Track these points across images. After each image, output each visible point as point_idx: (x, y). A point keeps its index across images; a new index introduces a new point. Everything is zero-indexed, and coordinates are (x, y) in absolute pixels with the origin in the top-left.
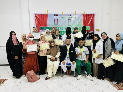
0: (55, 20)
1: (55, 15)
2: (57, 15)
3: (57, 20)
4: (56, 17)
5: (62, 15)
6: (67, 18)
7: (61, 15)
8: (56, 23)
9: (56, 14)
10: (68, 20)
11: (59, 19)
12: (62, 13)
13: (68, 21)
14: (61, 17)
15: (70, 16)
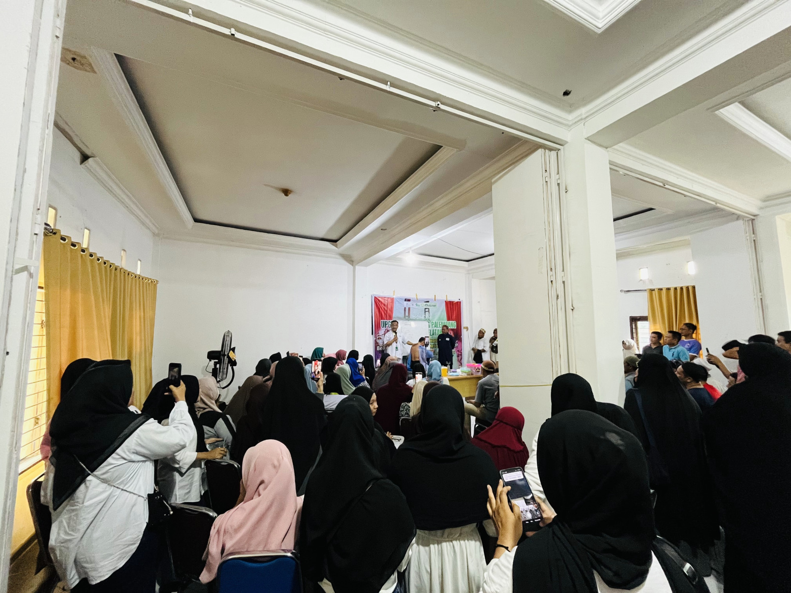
0: (405, 308)
1: (405, 300)
2: (409, 300)
3: (409, 309)
4: (407, 304)
5: (417, 300)
6: (423, 305)
7: (414, 301)
8: (407, 314)
9: (408, 298)
10: (425, 309)
11: (411, 307)
12: (415, 297)
13: (425, 313)
14: (415, 304)
15: (428, 302)
